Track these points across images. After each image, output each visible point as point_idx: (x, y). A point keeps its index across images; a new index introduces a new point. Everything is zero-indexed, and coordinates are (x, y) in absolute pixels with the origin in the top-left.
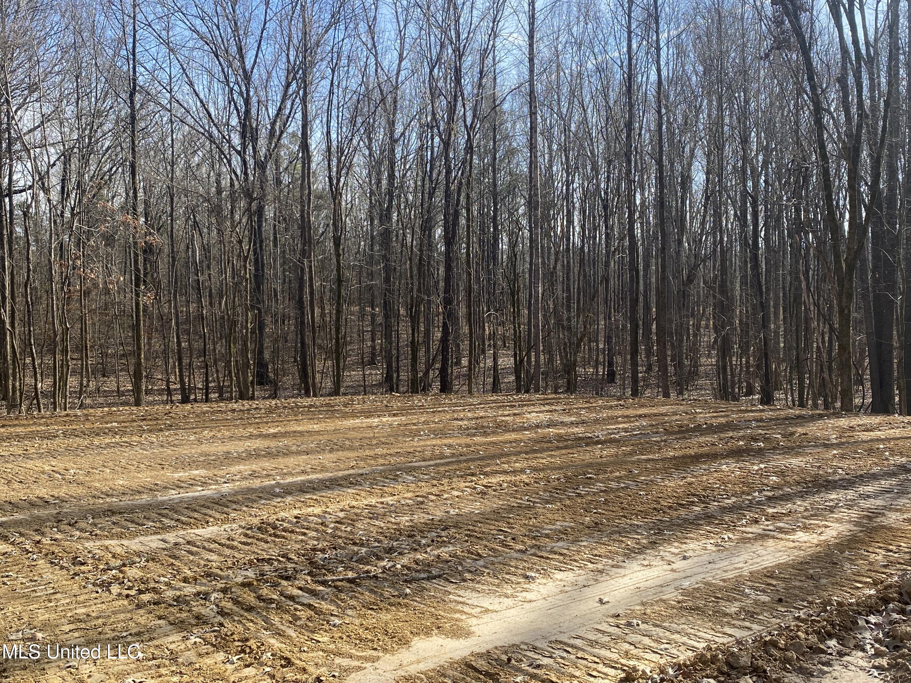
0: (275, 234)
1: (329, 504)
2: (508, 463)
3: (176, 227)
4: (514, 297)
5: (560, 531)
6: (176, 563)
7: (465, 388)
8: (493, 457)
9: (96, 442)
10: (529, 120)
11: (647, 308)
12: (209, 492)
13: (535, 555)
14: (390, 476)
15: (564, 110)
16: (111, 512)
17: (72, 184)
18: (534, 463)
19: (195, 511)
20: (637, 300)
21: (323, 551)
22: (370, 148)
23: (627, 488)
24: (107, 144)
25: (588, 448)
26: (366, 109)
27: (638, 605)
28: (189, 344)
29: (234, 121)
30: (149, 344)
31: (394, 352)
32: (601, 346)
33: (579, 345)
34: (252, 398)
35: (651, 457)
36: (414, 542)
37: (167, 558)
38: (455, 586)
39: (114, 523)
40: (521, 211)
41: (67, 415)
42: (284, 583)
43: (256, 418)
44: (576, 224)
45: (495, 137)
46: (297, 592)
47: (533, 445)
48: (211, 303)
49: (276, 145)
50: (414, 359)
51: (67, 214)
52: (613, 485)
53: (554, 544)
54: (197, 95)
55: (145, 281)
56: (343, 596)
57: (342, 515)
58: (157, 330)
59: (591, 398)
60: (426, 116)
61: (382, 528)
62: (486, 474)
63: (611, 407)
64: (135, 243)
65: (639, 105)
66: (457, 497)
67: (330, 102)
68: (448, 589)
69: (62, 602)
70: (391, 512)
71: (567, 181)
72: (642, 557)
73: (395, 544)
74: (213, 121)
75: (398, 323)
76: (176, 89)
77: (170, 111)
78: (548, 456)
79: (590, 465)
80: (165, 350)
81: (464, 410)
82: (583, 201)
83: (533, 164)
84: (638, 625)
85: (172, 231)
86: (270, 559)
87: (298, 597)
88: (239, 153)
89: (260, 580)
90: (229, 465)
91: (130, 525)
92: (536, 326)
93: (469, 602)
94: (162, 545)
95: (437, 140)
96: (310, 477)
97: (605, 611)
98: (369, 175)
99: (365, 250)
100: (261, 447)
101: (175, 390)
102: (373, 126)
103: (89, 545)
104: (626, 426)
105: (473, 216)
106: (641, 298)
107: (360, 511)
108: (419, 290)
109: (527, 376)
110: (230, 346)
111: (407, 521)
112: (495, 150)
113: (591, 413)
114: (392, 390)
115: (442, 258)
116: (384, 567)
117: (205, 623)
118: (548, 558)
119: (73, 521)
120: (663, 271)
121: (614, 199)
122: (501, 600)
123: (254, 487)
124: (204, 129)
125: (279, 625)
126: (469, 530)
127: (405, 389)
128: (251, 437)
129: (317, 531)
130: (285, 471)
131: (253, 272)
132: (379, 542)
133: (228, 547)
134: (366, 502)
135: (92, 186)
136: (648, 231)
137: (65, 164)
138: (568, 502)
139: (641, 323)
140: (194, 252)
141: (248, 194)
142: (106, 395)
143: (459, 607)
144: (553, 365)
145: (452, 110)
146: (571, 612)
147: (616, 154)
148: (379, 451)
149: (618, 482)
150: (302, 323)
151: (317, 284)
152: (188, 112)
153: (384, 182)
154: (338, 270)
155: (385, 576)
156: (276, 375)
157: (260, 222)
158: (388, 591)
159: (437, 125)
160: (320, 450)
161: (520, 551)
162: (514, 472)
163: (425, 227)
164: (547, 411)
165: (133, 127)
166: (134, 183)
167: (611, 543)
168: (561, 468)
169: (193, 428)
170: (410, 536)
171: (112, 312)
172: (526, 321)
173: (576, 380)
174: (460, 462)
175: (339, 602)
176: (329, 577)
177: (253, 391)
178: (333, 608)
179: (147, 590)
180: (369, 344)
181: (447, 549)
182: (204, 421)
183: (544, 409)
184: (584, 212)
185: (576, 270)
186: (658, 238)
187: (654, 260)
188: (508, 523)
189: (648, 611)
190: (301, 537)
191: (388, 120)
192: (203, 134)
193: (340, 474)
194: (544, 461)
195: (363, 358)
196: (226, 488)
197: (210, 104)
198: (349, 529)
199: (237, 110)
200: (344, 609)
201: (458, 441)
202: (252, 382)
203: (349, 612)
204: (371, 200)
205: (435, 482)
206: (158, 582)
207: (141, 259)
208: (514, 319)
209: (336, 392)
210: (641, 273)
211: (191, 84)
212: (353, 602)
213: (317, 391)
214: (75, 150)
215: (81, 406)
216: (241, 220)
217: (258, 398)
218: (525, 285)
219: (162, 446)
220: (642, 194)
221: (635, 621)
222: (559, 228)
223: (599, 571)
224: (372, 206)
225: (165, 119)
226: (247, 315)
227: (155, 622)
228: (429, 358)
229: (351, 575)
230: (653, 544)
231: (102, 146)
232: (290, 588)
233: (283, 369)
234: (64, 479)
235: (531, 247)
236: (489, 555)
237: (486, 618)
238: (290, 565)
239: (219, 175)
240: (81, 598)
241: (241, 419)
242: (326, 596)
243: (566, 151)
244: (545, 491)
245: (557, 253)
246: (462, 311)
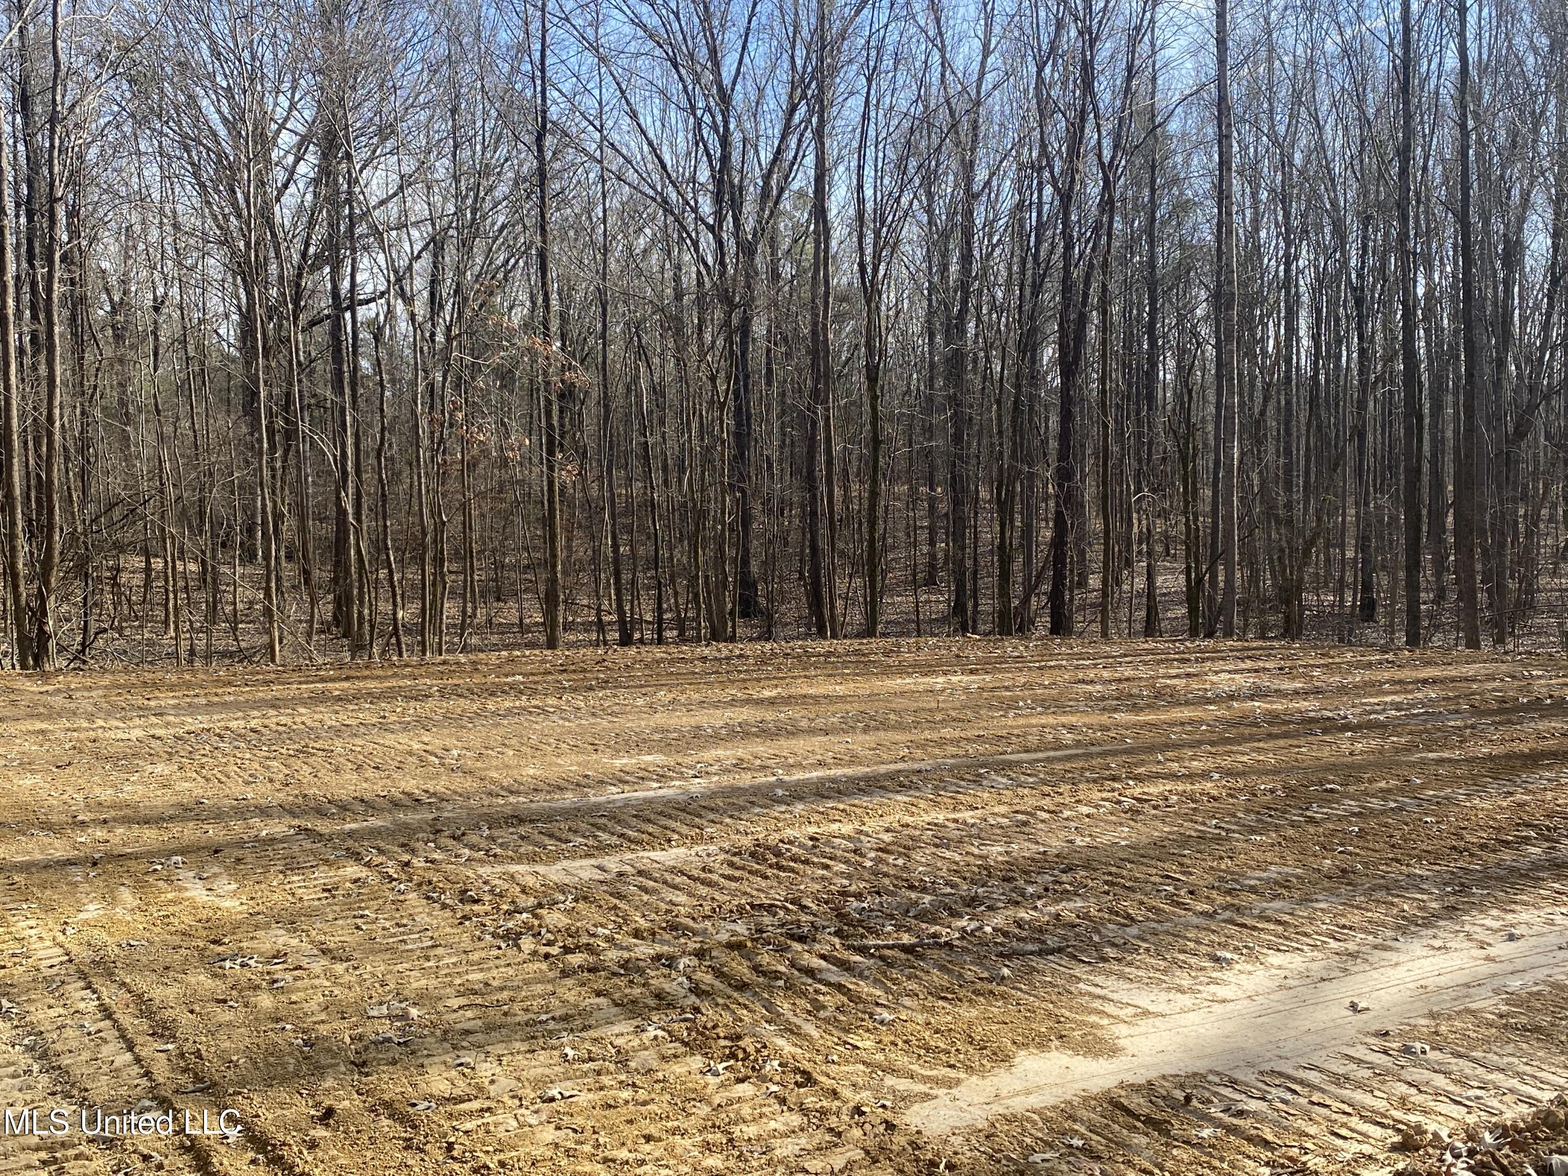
0: (769, 363)
1: (866, 819)
2: (1179, 759)
3: (610, 356)
4: (1185, 467)
5: (1276, 883)
6: (622, 905)
7: (1096, 627)
8: (1151, 749)
9: (491, 706)
10: (1216, 148)
11: (1437, 485)
12: (671, 790)
13: (1231, 921)
14: (967, 776)
15: (1282, 129)
16: (517, 819)
17: (446, 288)
18: (1227, 762)
19: (649, 821)
20: (1419, 470)
21: (859, 896)
22: (929, 211)
23: (1401, 809)
24: (501, 219)
25: (1327, 738)
26: (924, 143)
27: (1424, 1016)
28: (632, 550)
29: (704, 175)
30: (569, 548)
31: (969, 563)
32: (1350, 554)
33: (1307, 552)
34: (732, 639)
35: (1446, 755)
36: (1013, 890)
37: (607, 897)
38: (1088, 968)
39: (522, 838)
40: (1199, 312)
41: (444, 663)
42: (797, 946)
43: (740, 672)
44: (1302, 333)
45: (1153, 181)
46: (817, 963)
47: (1225, 730)
48: (666, 482)
49: (772, 213)
50: (1005, 576)
51: (440, 338)
52: (1375, 804)
53: (1265, 905)
54: (643, 132)
55: (561, 445)
56: (895, 973)
57: (887, 837)
58: (580, 526)
59: (1331, 648)
60: (1030, 149)
61: (957, 863)
62: (1139, 779)
63: (1370, 665)
64: (548, 383)
65: (1422, 116)
66: (1088, 816)
67: (864, 134)
68: (1077, 972)
69: (446, 961)
70: (971, 836)
71: (1287, 255)
72: (1430, 932)
73: (980, 890)
74: (669, 177)
75: (976, 513)
76: (610, 124)
77: (600, 162)
78: (1253, 750)
79: (1332, 768)
80: (593, 559)
81: (1095, 665)
82: (1315, 292)
83: (1223, 227)
84: (1424, 1052)
85: (604, 362)
86: (772, 905)
87: (820, 971)
88: (711, 228)
89: (756, 940)
90: (701, 748)
91: (547, 841)
92: (1229, 518)
93: (1115, 996)
94: (598, 875)
95: (1048, 190)
96: (832, 772)
97: (1361, 1025)
98: (928, 258)
99: (918, 389)
100: (752, 720)
101: (609, 623)
102: (936, 171)
103: (485, 871)
104: (1397, 698)
105: (1112, 324)
106: (1426, 467)
107: (918, 833)
108: (1013, 456)
109: (1210, 608)
110: (696, 553)
111: (1000, 854)
112: (1153, 206)
113: (1332, 674)
114: (964, 629)
115: (1056, 400)
116: (963, 929)
117: (671, 1006)
118: (1254, 928)
119: (459, 833)
120: (1470, 416)
121: (1374, 286)
122: (1171, 996)
123: (741, 785)
124: (653, 188)
125: (789, 1015)
126: (1110, 874)
127: (988, 627)
128: (733, 702)
129: (847, 862)
130: (791, 761)
131: (732, 428)
132: (952, 887)
133: (704, 882)
134: (928, 819)
135: (478, 291)
136: (1440, 344)
137: (435, 256)
138: (1290, 832)
139: (1424, 512)
140: (639, 396)
141: (726, 299)
142: (503, 629)
143: (1097, 1004)
144: (1258, 587)
145: (1075, 138)
146: (1297, 1023)
147: (1380, 205)
148: (947, 732)
149: (1384, 799)
150: (814, 513)
151: (837, 448)
152: (630, 162)
153: (954, 268)
154: (874, 423)
155: (965, 943)
156: (770, 600)
157: (744, 343)
158: (971, 971)
159: (1048, 164)
160: (845, 727)
161: (1203, 914)
162: (1190, 777)
163: (1026, 345)
164: (1249, 671)
165: (542, 191)
166: (544, 284)
167: (1372, 906)
168: (1275, 772)
169: (642, 686)
170: (1006, 879)
171: (510, 496)
172: (1208, 509)
173: (1301, 615)
174: (1090, 755)
175: (889, 984)
176: (871, 941)
177: (734, 627)
178: (878, 993)
179: (578, 947)
180: (925, 549)
181: (1071, 905)
182: (658, 675)
183: (1243, 666)
184: (1319, 311)
185: (1303, 417)
186: (1458, 358)
187: (1450, 398)
188: (1182, 865)
189: (1443, 1029)
190: (821, 872)
191: (963, 160)
192: (654, 200)
193: (883, 769)
194: (1245, 759)
195: (914, 575)
196: (697, 786)
197: (664, 148)
198: (900, 862)
199: (708, 155)
200: (897, 996)
201: (1087, 720)
202: (732, 613)
203: (907, 1001)
204: (930, 301)
205: (1047, 789)
206: (594, 935)
207: (555, 408)
208: (1186, 506)
209: (869, 631)
210: (1427, 421)
211: (634, 115)
212: (912, 986)
213: (838, 628)
214: (452, 232)
215: (464, 647)
216: (714, 342)
217: (741, 640)
218: (1205, 445)
219: (593, 714)
220: (1429, 277)
221: (1418, 1045)
222: (1271, 342)
223: (1350, 954)
224: (931, 313)
225: (592, 175)
226: (724, 501)
227: (591, 1001)
228: (1030, 574)
229: (906, 939)
230: (1451, 911)
231: (493, 224)
232: (806, 956)
233: (781, 592)
234: (443, 765)
235: (1219, 376)
236: (1148, 919)
237: (1145, 1025)
238: (804, 918)
239: (679, 267)
240: (475, 957)
241: (717, 672)
242: (866, 973)
243: (1285, 202)
244: (1248, 811)
245: (1267, 386)
246: (1089, 492)
